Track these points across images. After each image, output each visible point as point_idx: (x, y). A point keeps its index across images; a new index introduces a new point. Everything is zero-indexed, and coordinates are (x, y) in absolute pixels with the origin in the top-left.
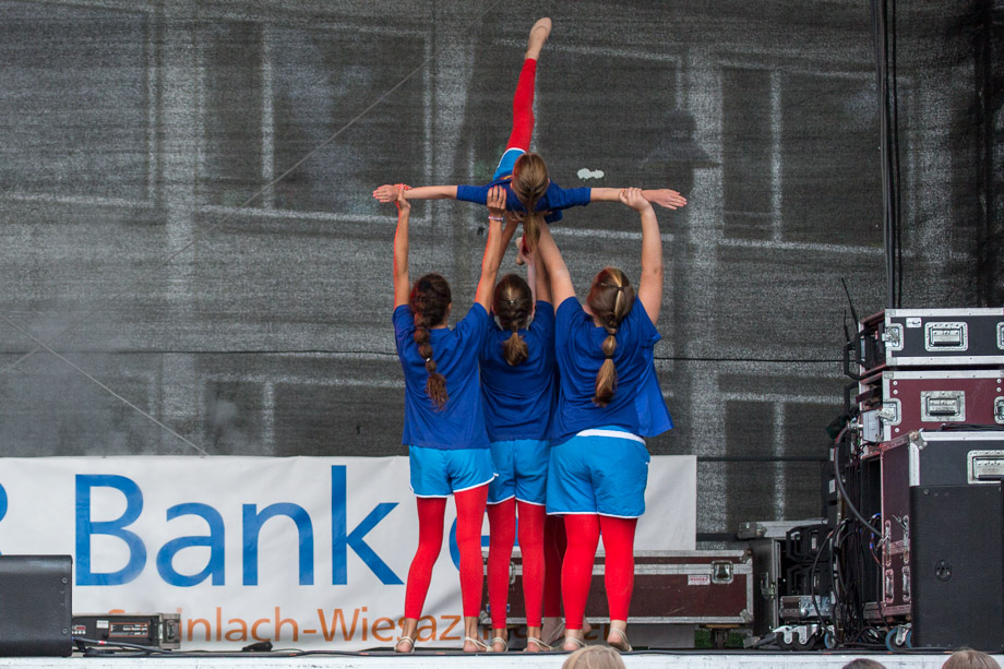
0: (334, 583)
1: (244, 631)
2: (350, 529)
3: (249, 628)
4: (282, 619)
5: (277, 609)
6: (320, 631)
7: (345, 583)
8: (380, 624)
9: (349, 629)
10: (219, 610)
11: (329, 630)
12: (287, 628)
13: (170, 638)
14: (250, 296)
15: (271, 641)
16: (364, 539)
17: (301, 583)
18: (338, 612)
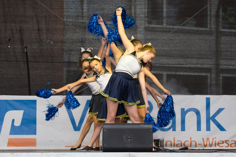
0: (207, 131)
1: (181, 144)
2: (211, 115)
3: (183, 143)
4: (192, 141)
5: (191, 138)
6: (203, 144)
7: (210, 131)
8: (220, 142)
9: (211, 144)
10: (174, 138)
11: (205, 144)
12: (193, 143)
13: (162, 146)
14: (180, 49)
15: (188, 147)
16: (215, 118)
17: (197, 131)
18: (208, 139)
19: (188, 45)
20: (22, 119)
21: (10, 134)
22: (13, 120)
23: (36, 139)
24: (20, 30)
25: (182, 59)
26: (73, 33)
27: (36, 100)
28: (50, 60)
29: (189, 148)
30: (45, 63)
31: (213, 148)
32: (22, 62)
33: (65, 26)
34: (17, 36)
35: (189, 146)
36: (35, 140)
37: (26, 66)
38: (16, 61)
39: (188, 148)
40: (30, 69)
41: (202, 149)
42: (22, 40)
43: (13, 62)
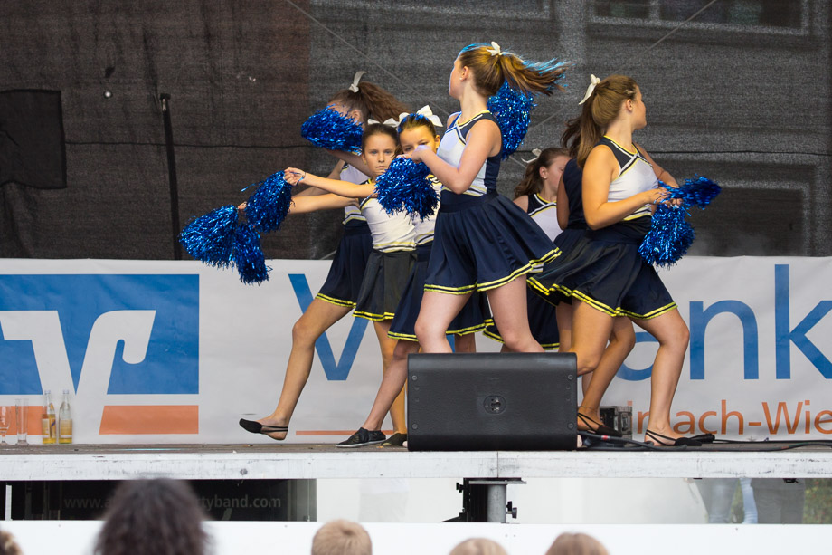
0: (777, 378)
1: (692, 423)
2: (793, 326)
3: (697, 420)
4: (727, 413)
5: (724, 402)
6: (764, 424)
7: (789, 378)
8: (822, 417)
9: (792, 422)
11: (773, 423)
12: (733, 420)
13: (624, 429)
14: (688, 99)
15: (716, 432)
16: (806, 335)
17: (746, 378)
18: (782, 405)
19: (715, 87)
20: (151, 341)
21: (111, 390)
22: (121, 345)
23: (197, 407)
24: (144, 36)
25: (696, 136)
26: (325, 47)
27: (198, 276)
28: (245, 138)
29: (718, 437)
30: (230, 148)
31: (800, 436)
32: (151, 147)
33: (296, 22)
34: (135, 58)
35: (719, 432)
36: (193, 410)
37: (166, 159)
38: (133, 143)
39: (713, 438)
40: (178, 169)
41: (763, 440)
42: (153, 70)
43: (122, 145)
